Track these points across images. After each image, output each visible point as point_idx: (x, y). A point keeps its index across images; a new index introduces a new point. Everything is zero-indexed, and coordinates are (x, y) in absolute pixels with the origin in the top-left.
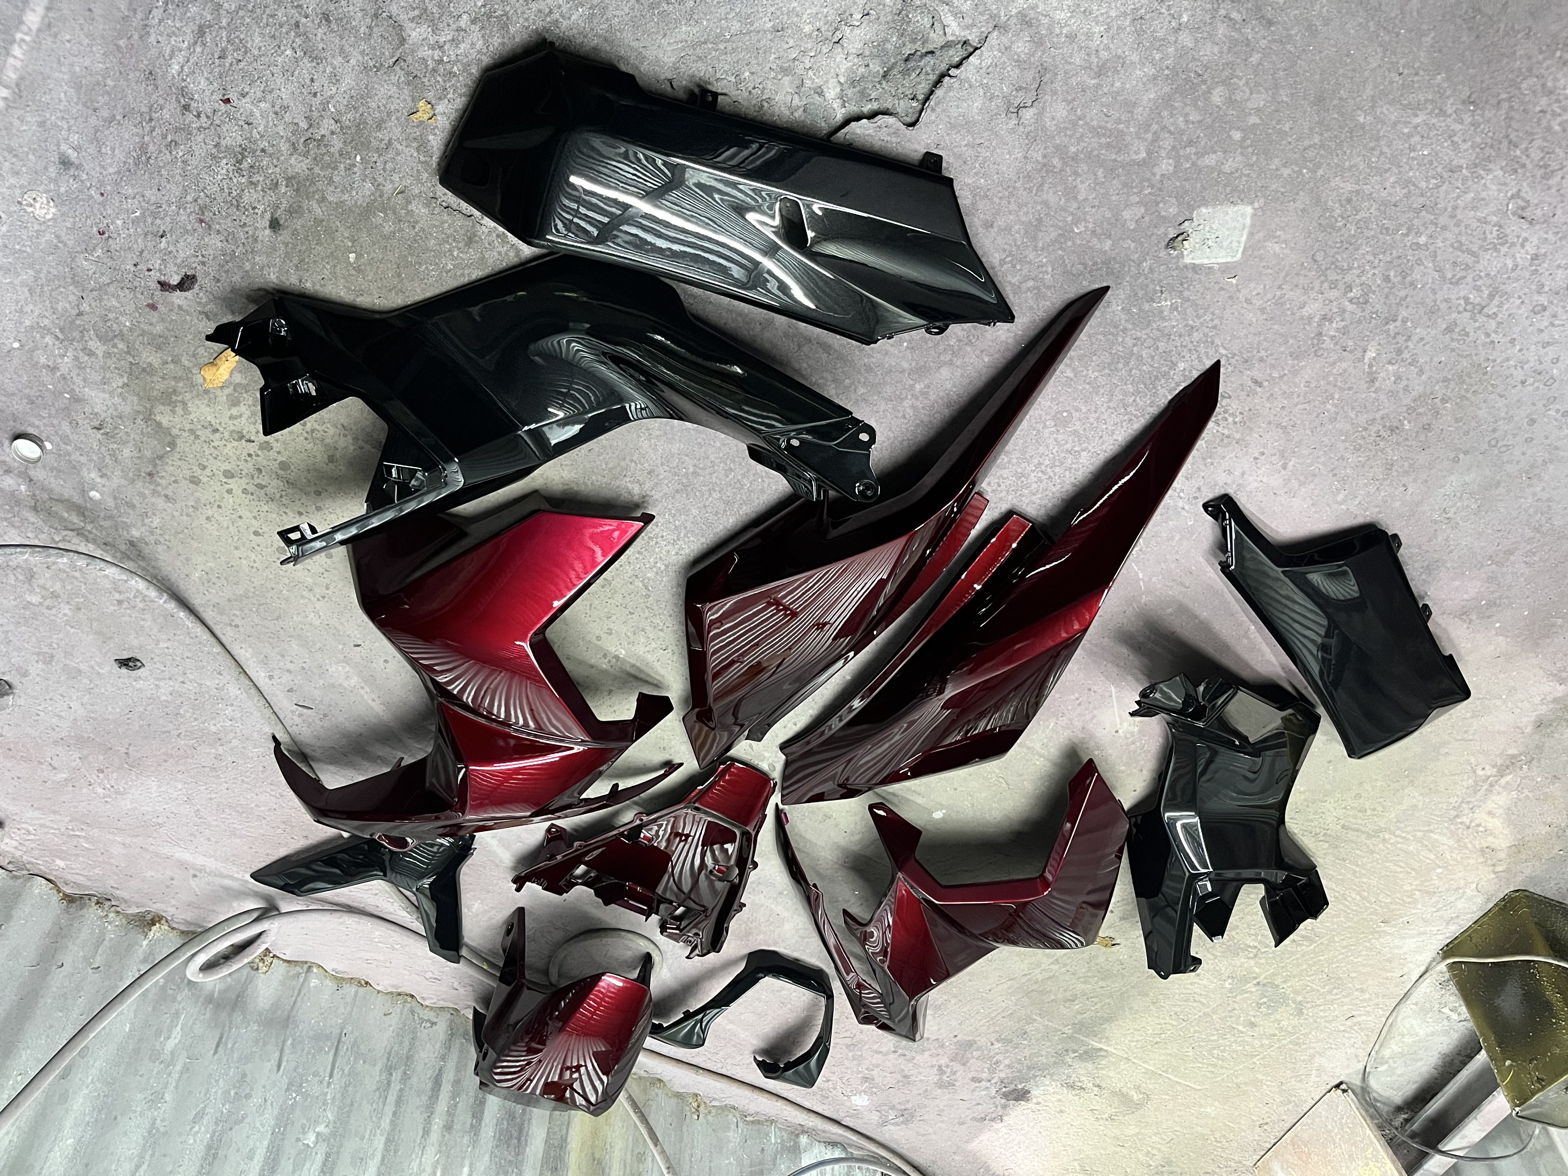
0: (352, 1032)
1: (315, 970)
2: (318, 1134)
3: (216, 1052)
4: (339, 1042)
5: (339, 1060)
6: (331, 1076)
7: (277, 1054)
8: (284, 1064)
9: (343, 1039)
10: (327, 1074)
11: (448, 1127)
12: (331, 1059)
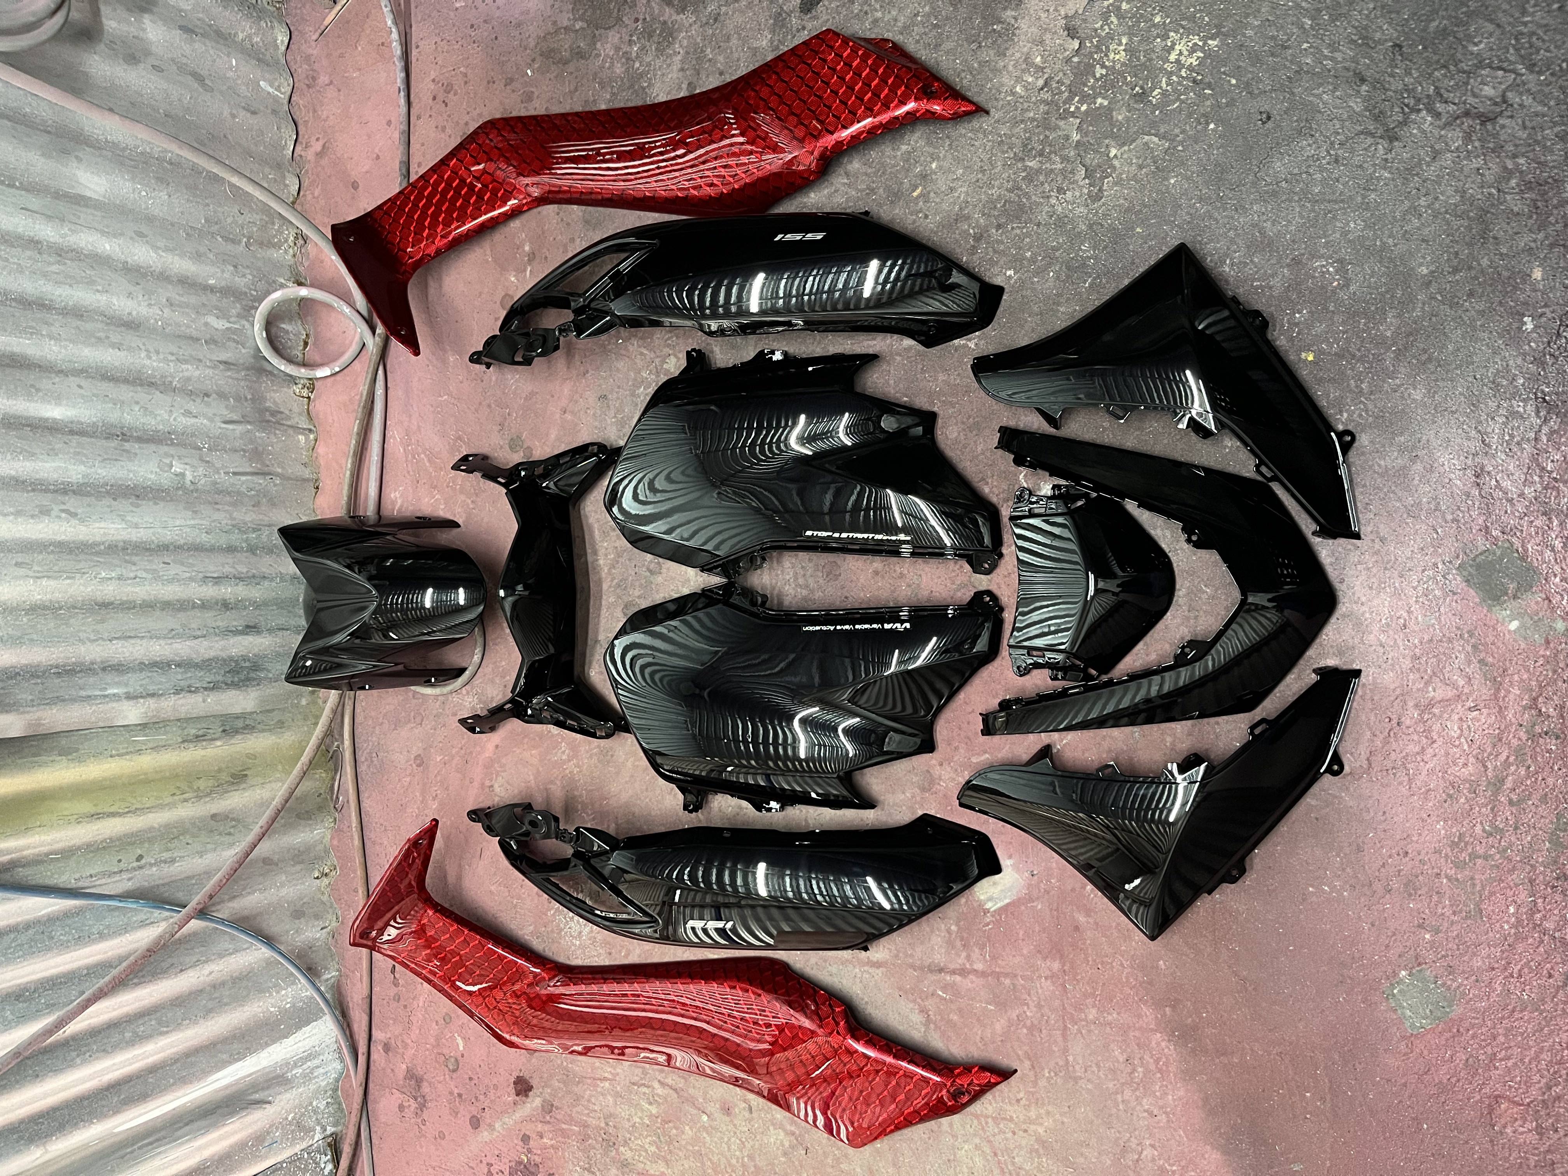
0: (275, 485)
1: (312, 436)
2: (182, 475)
3: (221, 362)
4: (262, 474)
5: (249, 478)
6: (235, 474)
7: (235, 418)
8: (231, 427)
9: (268, 477)
10: (236, 470)
11: (226, 605)
12: (248, 470)
